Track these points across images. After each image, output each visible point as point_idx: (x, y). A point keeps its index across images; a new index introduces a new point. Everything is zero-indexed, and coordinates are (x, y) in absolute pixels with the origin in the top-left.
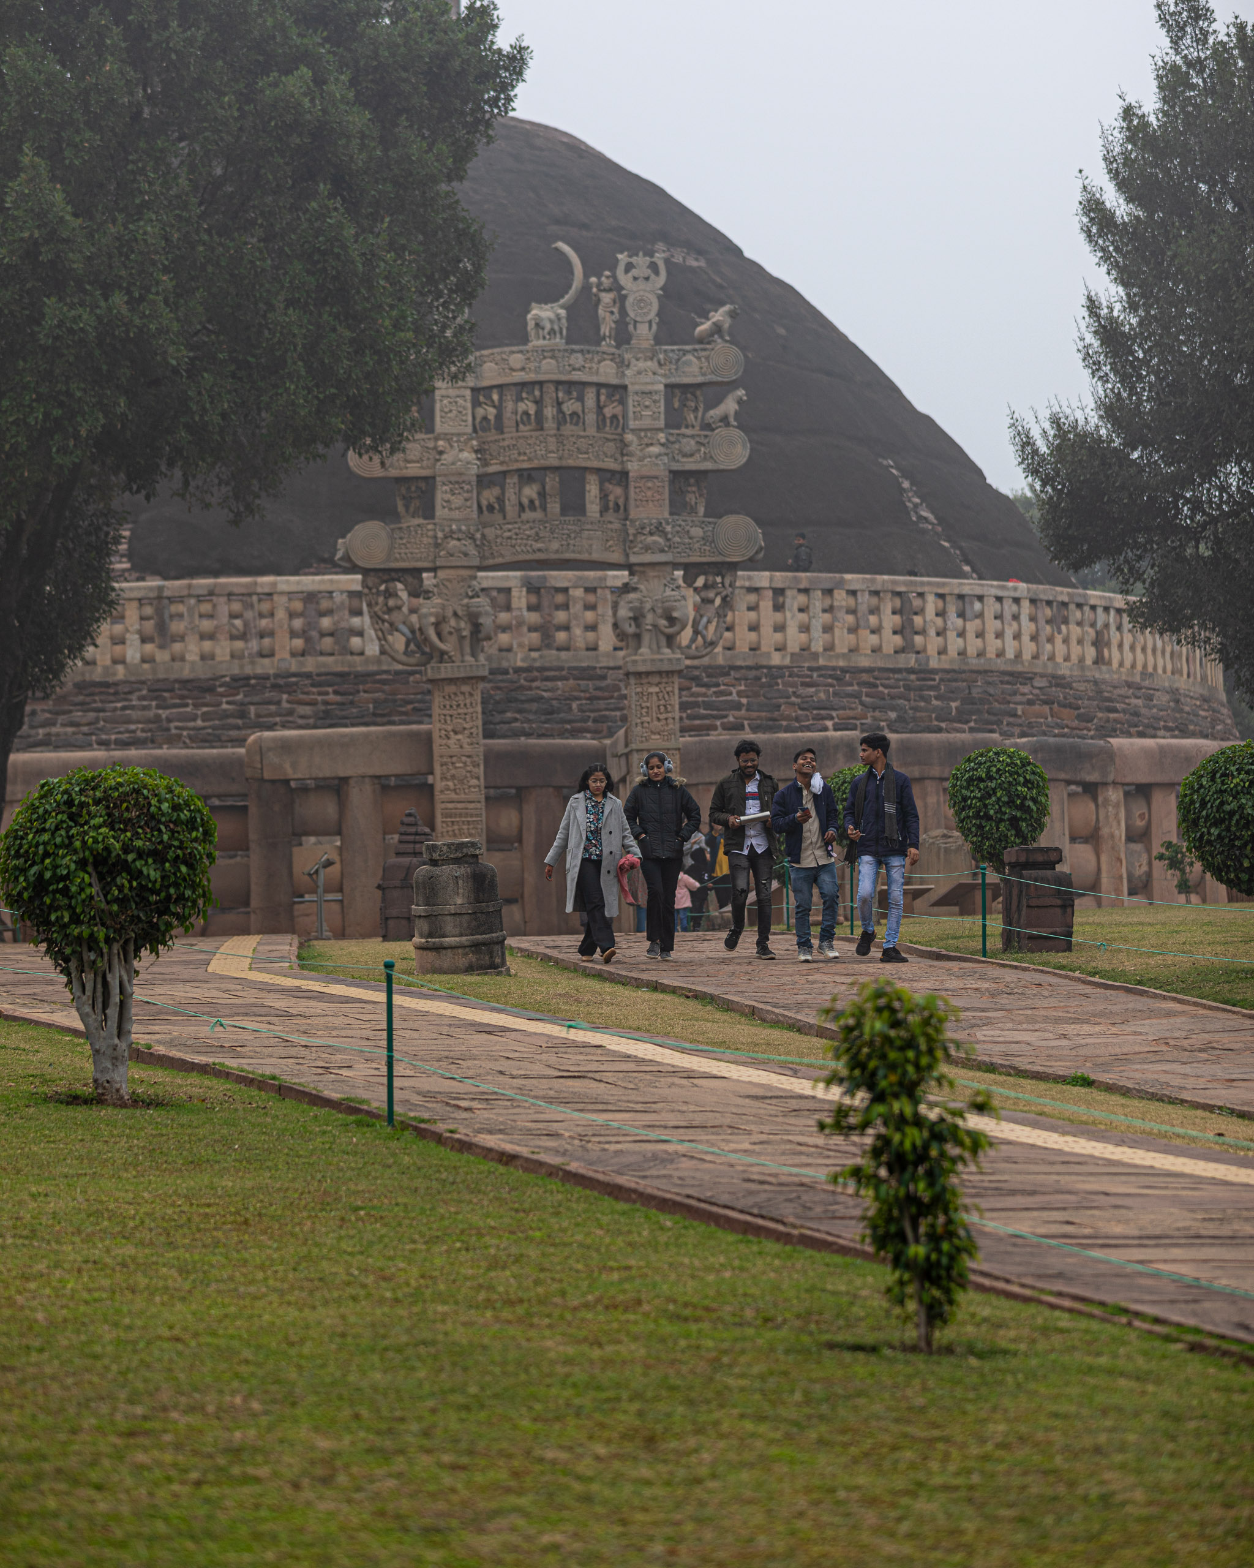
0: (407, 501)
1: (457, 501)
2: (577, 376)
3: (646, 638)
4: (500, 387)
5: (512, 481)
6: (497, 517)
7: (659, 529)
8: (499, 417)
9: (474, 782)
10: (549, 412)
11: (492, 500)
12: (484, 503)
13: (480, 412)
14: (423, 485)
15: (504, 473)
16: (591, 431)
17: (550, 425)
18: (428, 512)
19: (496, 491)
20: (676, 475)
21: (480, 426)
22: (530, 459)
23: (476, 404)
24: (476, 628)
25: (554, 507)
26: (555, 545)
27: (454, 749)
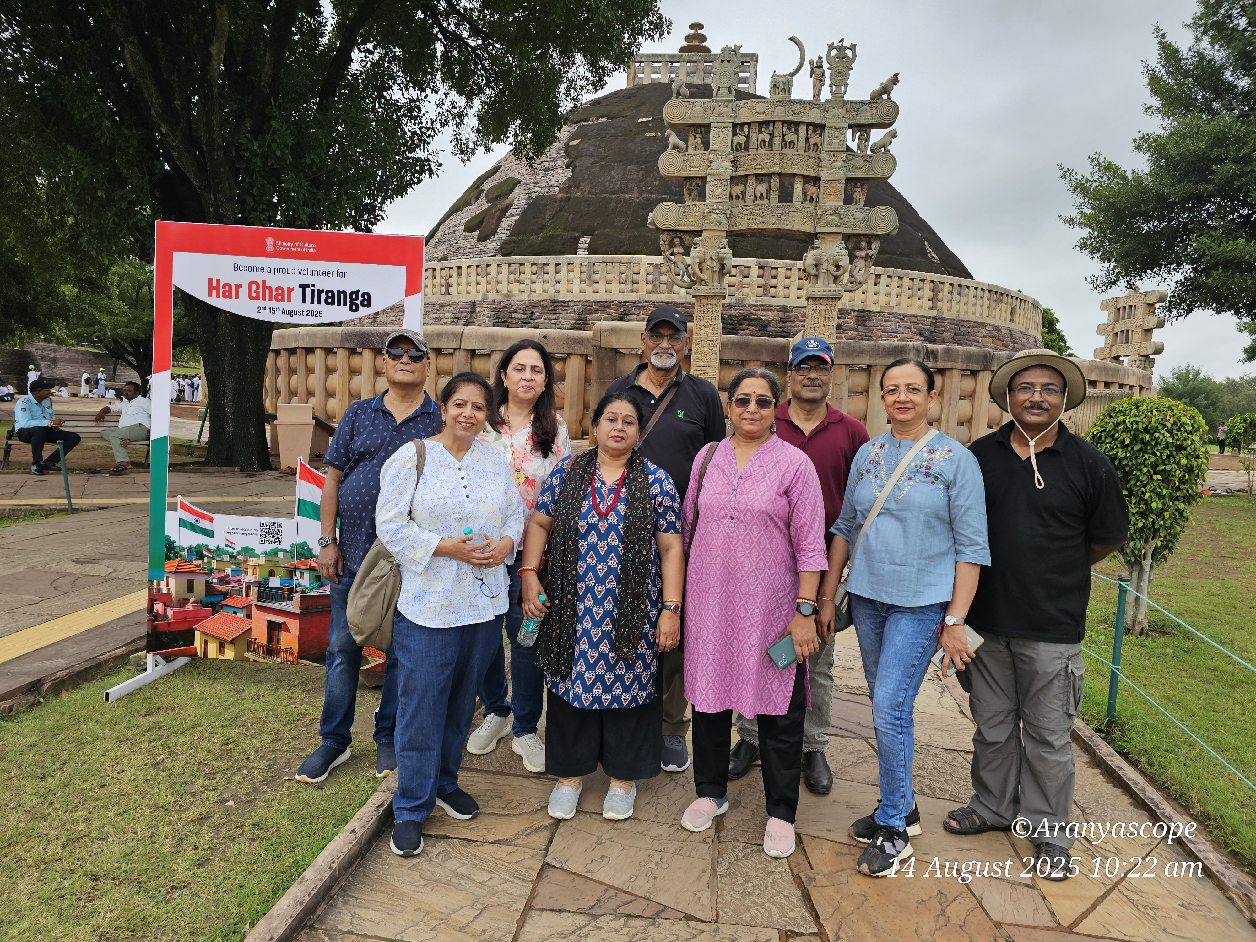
0: (690, 191)
1: (718, 191)
2: (796, 118)
3: (821, 277)
4: (749, 124)
5: (751, 181)
6: (741, 203)
7: (836, 212)
8: (747, 142)
9: (713, 356)
10: (777, 140)
11: (739, 192)
12: (734, 194)
13: (736, 139)
14: (700, 182)
15: (746, 176)
16: (801, 152)
17: (777, 147)
18: (702, 196)
19: (742, 187)
20: (848, 180)
21: (737, 148)
22: (763, 168)
23: (734, 134)
24: (723, 266)
25: (775, 197)
26: (773, 220)
27: (704, 336)
